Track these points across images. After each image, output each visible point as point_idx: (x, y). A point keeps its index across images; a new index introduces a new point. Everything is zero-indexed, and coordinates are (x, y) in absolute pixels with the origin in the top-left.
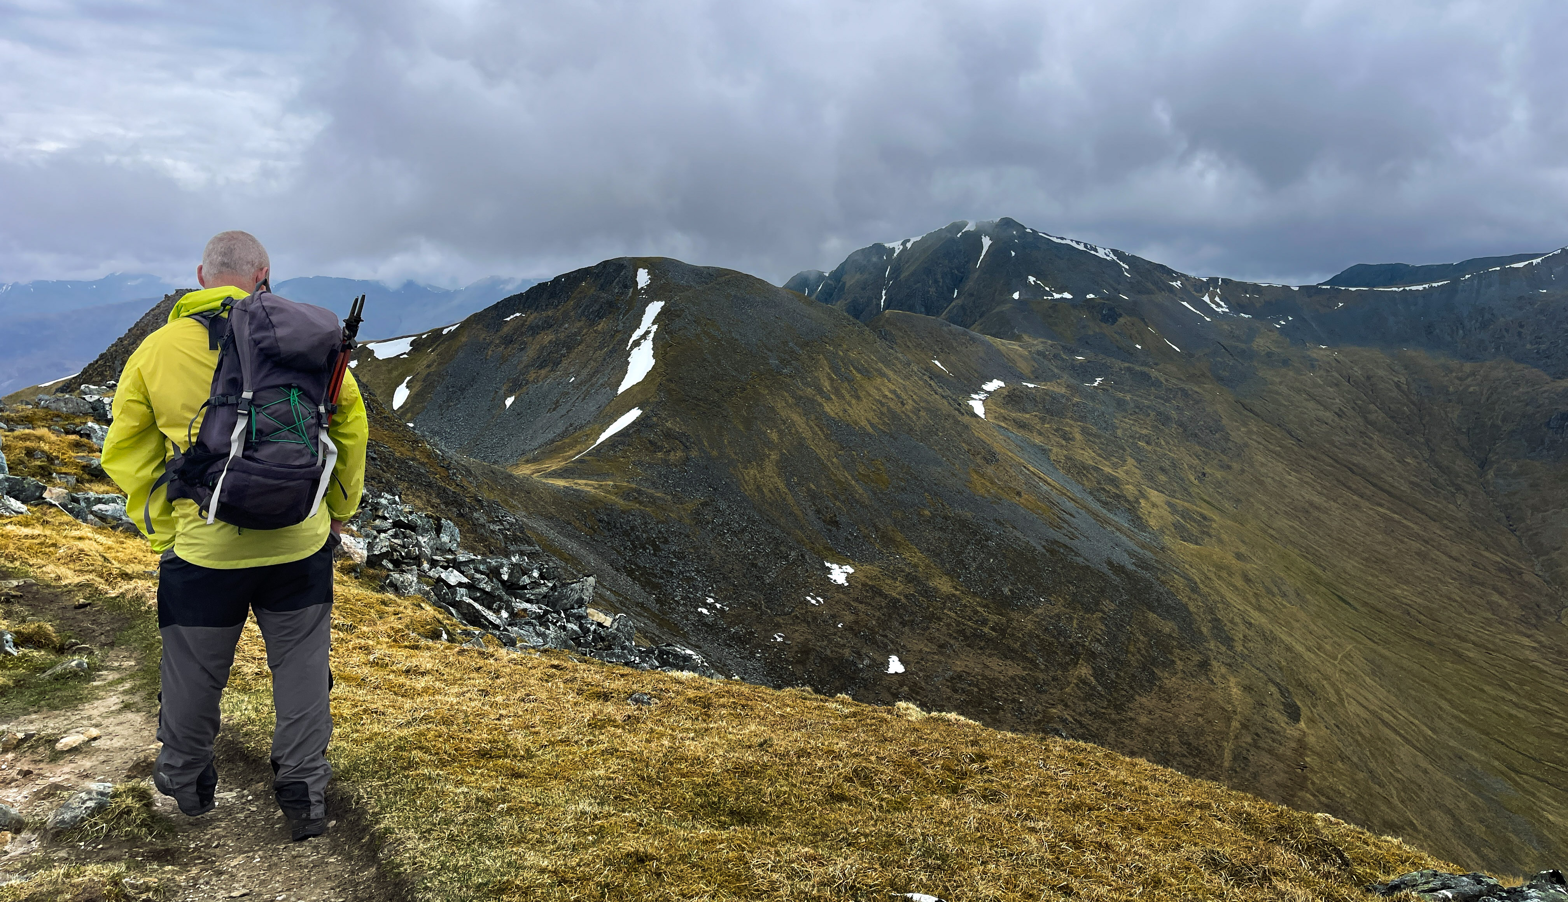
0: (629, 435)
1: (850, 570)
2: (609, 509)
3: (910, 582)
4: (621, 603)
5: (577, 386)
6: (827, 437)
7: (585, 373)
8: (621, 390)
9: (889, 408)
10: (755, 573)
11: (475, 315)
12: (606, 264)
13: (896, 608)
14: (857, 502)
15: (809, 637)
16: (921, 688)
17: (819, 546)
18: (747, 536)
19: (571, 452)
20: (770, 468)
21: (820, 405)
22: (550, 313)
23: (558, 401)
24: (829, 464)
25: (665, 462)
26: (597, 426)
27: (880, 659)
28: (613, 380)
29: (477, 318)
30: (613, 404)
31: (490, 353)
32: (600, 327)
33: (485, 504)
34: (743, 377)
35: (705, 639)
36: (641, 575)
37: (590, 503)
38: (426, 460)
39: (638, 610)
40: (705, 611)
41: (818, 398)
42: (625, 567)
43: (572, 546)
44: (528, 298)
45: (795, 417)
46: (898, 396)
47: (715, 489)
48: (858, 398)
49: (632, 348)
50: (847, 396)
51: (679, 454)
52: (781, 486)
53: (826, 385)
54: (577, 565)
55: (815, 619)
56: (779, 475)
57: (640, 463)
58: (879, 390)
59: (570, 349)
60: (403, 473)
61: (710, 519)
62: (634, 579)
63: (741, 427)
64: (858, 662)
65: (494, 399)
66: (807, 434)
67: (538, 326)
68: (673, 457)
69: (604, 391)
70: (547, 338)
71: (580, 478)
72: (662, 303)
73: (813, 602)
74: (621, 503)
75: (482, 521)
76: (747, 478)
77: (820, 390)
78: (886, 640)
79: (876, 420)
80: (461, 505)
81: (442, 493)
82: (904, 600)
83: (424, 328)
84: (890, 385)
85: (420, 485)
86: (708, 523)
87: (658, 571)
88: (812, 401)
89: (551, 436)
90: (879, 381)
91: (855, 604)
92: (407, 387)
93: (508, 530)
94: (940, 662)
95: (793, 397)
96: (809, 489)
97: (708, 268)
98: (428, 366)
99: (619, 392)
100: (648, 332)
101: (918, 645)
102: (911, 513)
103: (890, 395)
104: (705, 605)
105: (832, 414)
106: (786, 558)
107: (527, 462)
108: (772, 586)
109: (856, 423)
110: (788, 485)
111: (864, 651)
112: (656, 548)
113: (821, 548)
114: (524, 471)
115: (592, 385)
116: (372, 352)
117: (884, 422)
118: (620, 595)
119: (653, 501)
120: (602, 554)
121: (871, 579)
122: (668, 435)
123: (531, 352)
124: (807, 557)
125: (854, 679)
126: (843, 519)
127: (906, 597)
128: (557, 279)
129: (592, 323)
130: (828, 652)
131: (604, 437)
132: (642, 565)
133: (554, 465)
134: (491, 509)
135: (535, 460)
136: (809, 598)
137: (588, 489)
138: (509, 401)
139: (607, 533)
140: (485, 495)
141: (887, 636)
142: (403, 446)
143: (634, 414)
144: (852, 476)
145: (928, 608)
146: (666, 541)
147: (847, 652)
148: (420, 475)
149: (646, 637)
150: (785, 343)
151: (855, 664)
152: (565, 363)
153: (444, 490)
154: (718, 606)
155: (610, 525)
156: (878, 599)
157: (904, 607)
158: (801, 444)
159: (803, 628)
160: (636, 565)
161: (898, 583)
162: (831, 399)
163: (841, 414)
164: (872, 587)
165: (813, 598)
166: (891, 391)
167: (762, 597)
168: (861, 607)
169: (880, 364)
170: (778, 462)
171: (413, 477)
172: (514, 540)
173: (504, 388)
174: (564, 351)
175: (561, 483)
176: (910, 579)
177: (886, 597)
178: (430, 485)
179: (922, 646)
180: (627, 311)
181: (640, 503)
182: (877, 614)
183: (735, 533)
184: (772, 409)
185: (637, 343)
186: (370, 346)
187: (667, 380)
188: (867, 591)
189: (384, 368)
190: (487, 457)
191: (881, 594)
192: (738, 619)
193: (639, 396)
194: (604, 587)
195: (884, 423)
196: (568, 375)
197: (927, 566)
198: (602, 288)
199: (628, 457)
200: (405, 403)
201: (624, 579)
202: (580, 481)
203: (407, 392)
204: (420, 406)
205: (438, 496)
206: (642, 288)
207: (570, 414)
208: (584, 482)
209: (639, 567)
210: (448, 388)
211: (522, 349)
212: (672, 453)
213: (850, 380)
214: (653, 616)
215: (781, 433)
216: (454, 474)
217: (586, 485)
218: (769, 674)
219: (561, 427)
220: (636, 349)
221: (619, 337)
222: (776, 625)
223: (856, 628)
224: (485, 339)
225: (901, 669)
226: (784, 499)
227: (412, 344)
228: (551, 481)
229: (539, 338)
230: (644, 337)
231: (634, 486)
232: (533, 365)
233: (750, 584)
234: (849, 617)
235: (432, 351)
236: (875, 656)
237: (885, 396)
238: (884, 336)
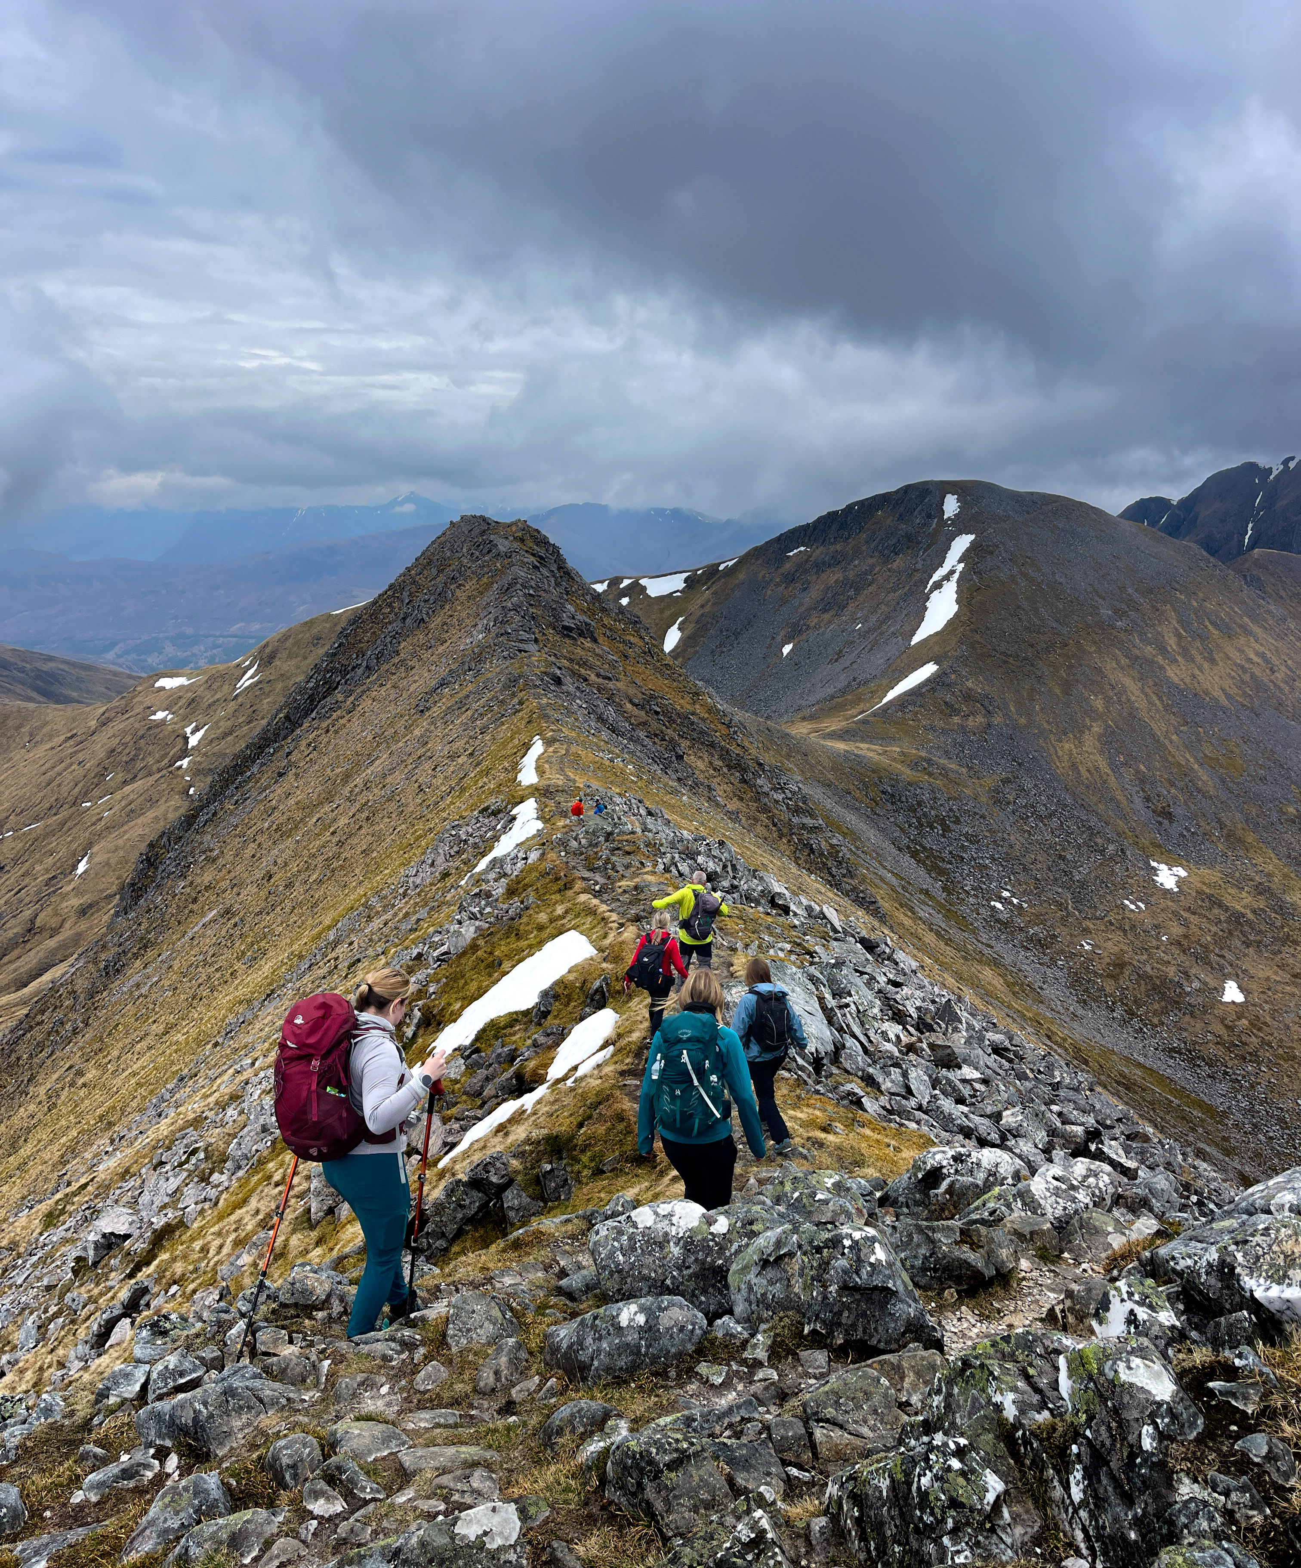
0: (921, 695)
1: (1183, 873)
2: (895, 781)
3: (1260, 894)
4: (903, 887)
5: (863, 635)
6: (1167, 708)
7: (873, 619)
8: (916, 640)
9: (1253, 676)
10: (1063, 866)
11: (756, 549)
12: (907, 489)
13: (1240, 924)
14: (1199, 791)
15: (1125, 948)
16: (1265, 1024)
17: (1144, 841)
18: (1055, 822)
19: (854, 711)
20: (1090, 742)
21: (1162, 668)
22: (838, 547)
23: (841, 651)
24: (1167, 743)
25: (963, 729)
26: (884, 682)
27: (1212, 983)
28: (907, 628)
29: (757, 553)
30: (904, 656)
31: (769, 592)
32: (895, 565)
33: (767, 768)
34: (1065, 630)
35: (998, 938)
36: (927, 857)
37: (874, 771)
38: (706, 716)
39: (923, 897)
40: (999, 905)
41: (1160, 659)
42: (908, 847)
43: (851, 819)
44: (814, 530)
45: (1127, 681)
46: (1267, 661)
47: (1019, 764)
48: (1213, 661)
49: (931, 591)
50: (1198, 659)
51: (980, 719)
52: (1103, 764)
53: (1172, 643)
54: (855, 840)
55: (1133, 927)
56: (1101, 752)
57: (933, 728)
58: (1242, 651)
59: (858, 590)
60: (685, 730)
61: (1011, 798)
62: (918, 862)
63: (1058, 691)
64: (1185, 983)
65: (770, 646)
66: (1141, 703)
67: (824, 563)
68: (971, 723)
69: (895, 641)
70: (833, 576)
71: (863, 740)
72: (972, 537)
73: (1133, 907)
74: (907, 773)
75: (766, 789)
76: (1060, 753)
77: (1162, 649)
78: (1222, 961)
79: (1234, 691)
80: (744, 770)
81: (725, 754)
82: (1250, 916)
83: (700, 563)
84: (1257, 646)
85: (703, 743)
86: (1009, 803)
87: (946, 855)
88: (1152, 663)
89: (830, 690)
90: (1242, 640)
91: (1185, 914)
92: (679, 629)
93: (790, 799)
94: (1293, 995)
95: (1127, 657)
96: (1138, 772)
97: (1032, 494)
98: (702, 606)
99: (912, 643)
100: (952, 572)
101: (1263, 970)
102: (1270, 810)
103: (1256, 659)
104: (1000, 899)
105: (1176, 680)
106: (1102, 852)
107: (804, 719)
108: (1083, 884)
109: (1207, 693)
110: (1112, 765)
111: (1193, 971)
112: (946, 829)
113: (1147, 843)
114: (800, 730)
115: (881, 634)
116: (644, 588)
117: (1245, 693)
118: (902, 879)
119: (945, 773)
120: (882, 830)
121: (1209, 886)
122: (968, 697)
123: (814, 593)
124: (1128, 853)
125: (1177, 1002)
126: (1178, 811)
127: (1254, 912)
128: (850, 507)
129: (887, 560)
130: (1148, 969)
131: (891, 695)
132: (928, 846)
133: (834, 724)
134: (774, 773)
135: (812, 718)
136: (1127, 902)
137: (871, 754)
138: (787, 649)
139: (889, 806)
140: (768, 759)
141: (1223, 957)
142: (683, 698)
143: (929, 670)
144: (1196, 758)
145: (1282, 927)
146: (957, 821)
147: (1171, 971)
148: (702, 732)
149: (931, 930)
150: (1123, 589)
151: (1181, 986)
152: (851, 607)
153: (727, 752)
154: (1015, 901)
155: (893, 798)
156: (1216, 911)
157: (1250, 923)
158: (1133, 715)
159: (1117, 936)
160: (921, 845)
161: (1244, 894)
162: (1177, 661)
163: (1188, 680)
164: (1210, 897)
165: (1131, 902)
166: (1257, 654)
167: (1069, 896)
168: (1192, 918)
169: (1246, 619)
170: (1100, 736)
171: (695, 735)
172: (796, 811)
173: (782, 633)
174: (852, 593)
175: (841, 746)
176: (1261, 890)
177: (1227, 909)
178: (712, 745)
179: (1270, 973)
180: (930, 546)
181: (930, 774)
182: (1214, 929)
183: (1040, 818)
184: (1099, 671)
185: (938, 585)
186: (643, 582)
187: (972, 631)
188: (1203, 901)
189: (656, 607)
190: (760, 711)
191: (1220, 905)
192: (1039, 919)
193: (936, 649)
194: (885, 868)
195: (1245, 695)
196: (854, 621)
197: (1286, 876)
198: (901, 518)
199: (919, 720)
200: (676, 647)
201: (907, 861)
202: (862, 745)
203: (678, 634)
204: (692, 650)
205: (721, 758)
206: (949, 519)
207: (855, 666)
208: (867, 746)
209: (925, 848)
210: (721, 631)
211: (806, 589)
212: (971, 718)
213: (1204, 638)
214: (939, 907)
215: (1107, 700)
216: (735, 732)
217: (868, 749)
218: (1072, 986)
219: (843, 681)
220: (936, 592)
221: (917, 576)
222: (1084, 930)
223: (1185, 942)
224: (764, 577)
225: (1240, 998)
226: (1105, 782)
227: (686, 581)
228: (829, 743)
229: (824, 576)
230: (947, 577)
231: (923, 754)
232: (815, 609)
233: (1056, 879)
234: (1177, 930)
235: (707, 589)
236: (1208, 980)
237: (1249, 660)
238: (1253, 582)
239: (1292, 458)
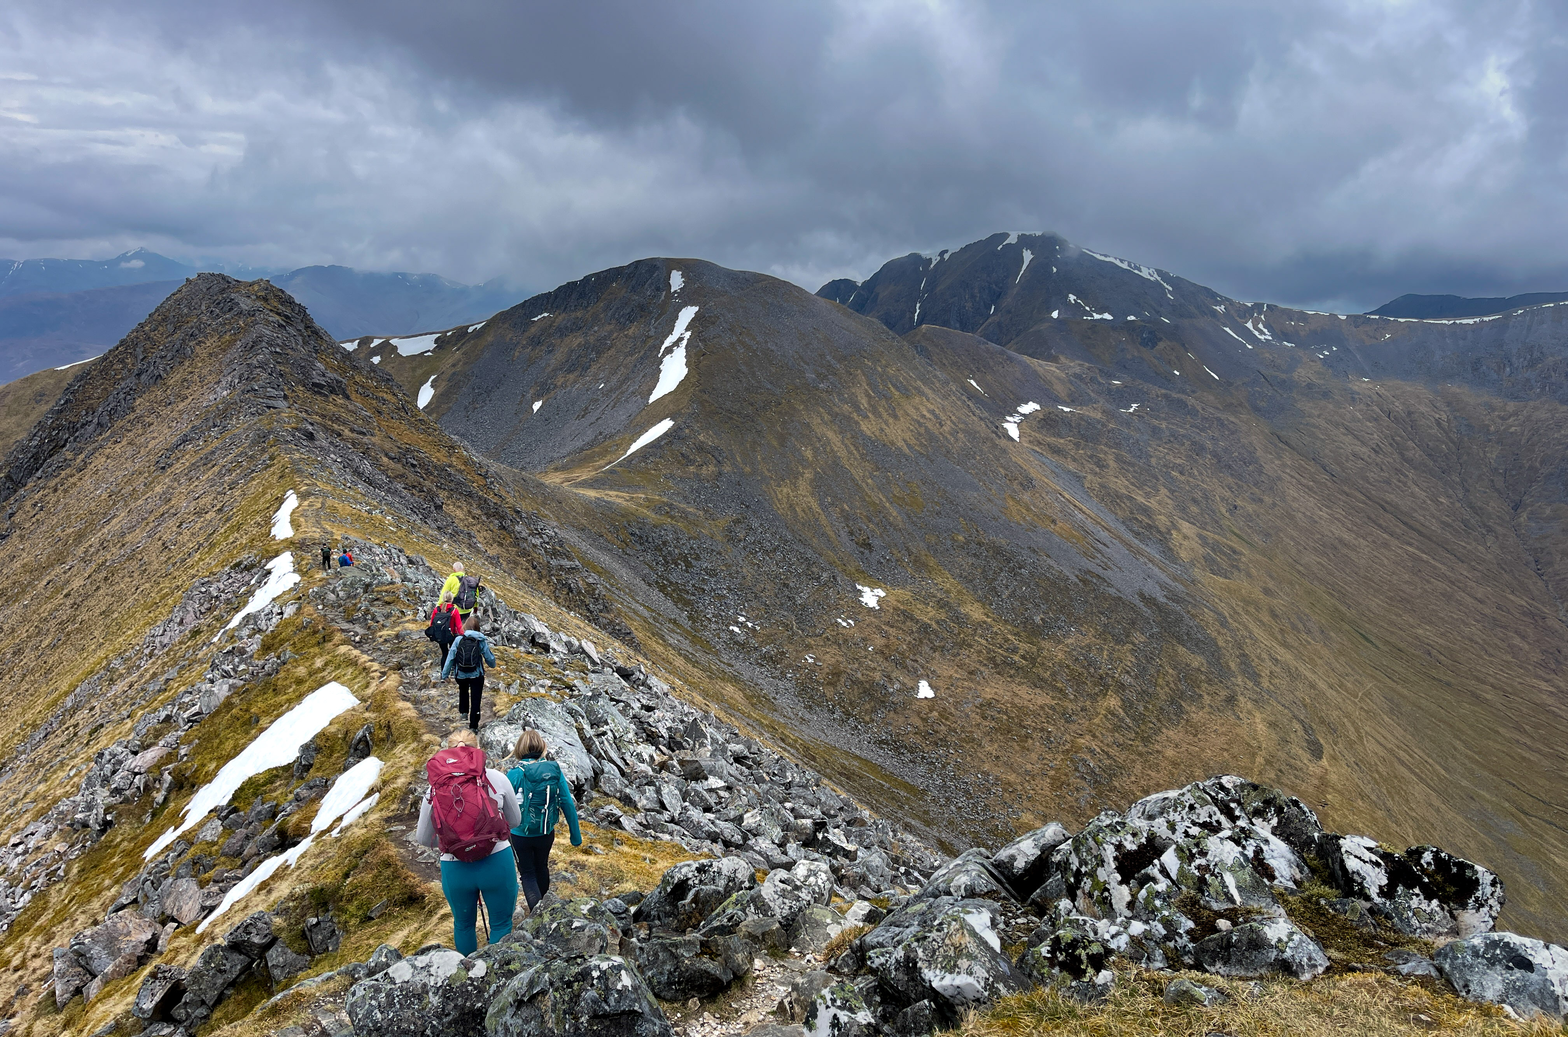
0: (661, 447)
1: (882, 594)
2: (642, 523)
3: (941, 607)
4: (654, 618)
5: (607, 393)
6: (861, 455)
7: (614, 380)
8: (653, 398)
9: (926, 427)
10: (787, 593)
11: (502, 313)
12: (638, 263)
13: (927, 633)
14: (891, 524)
15: (840, 659)
16: (951, 714)
17: (851, 568)
18: (779, 556)
19: (602, 462)
20: (804, 487)
21: (857, 423)
22: (579, 314)
23: (587, 408)
24: (864, 485)
25: (697, 475)
26: (627, 436)
27: (910, 683)
28: (645, 388)
29: (503, 317)
30: (644, 413)
31: (517, 354)
32: (631, 331)
33: (524, 515)
34: (778, 391)
35: (737, 658)
36: (674, 590)
37: (623, 516)
38: (463, 467)
39: (671, 626)
40: (736, 629)
41: (855, 415)
42: (657, 583)
43: (605, 559)
44: (556, 297)
45: (830, 434)
46: (937, 417)
47: (747, 507)
48: (896, 417)
49: (664, 356)
50: (885, 415)
51: (711, 468)
52: (815, 506)
53: (864, 403)
54: (609, 578)
55: (846, 641)
56: (812, 494)
57: (672, 476)
58: (917, 409)
59: (599, 353)
60: (442, 481)
61: (741, 536)
62: (666, 595)
63: (775, 443)
64: (889, 686)
65: (521, 402)
66: (842, 453)
67: (566, 328)
68: (704, 471)
69: (634, 399)
70: (576, 340)
71: (611, 489)
72: (695, 309)
73: (844, 624)
74: (652, 517)
75: (524, 535)
76: (780, 496)
77: (856, 407)
78: (916, 665)
79: (913, 441)
80: (503, 518)
81: (483, 503)
82: (935, 626)
83: (450, 326)
84: (929, 405)
85: (461, 494)
86: (740, 541)
87: (689, 588)
88: (849, 418)
89: (579, 444)
90: (917, 400)
91: (886, 628)
92: (432, 386)
93: (548, 543)
94: (970, 689)
95: (829, 414)
96: (843, 510)
97: (744, 272)
98: (454, 365)
99: (650, 401)
100: (680, 339)
101: (947, 670)
102: (945, 538)
103: (928, 415)
104: (737, 623)
105: (868, 433)
106: (818, 579)
107: (556, 469)
108: (804, 607)
109: (893, 443)
110: (821, 505)
111: (894, 675)
112: (688, 565)
113: (853, 570)
114: (554, 479)
115: (622, 393)
116: (395, 348)
117: (921, 443)
118: (653, 611)
119: (685, 516)
120: (633, 568)
121: (903, 603)
122: (701, 448)
123: (559, 355)
124: (838, 579)
125: (883, 702)
126: (876, 542)
127: (937, 622)
128: (587, 279)
129: (623, 327)
130: (859, 675)
131: (635, 447)
132: (674, 581)
133: (584, 474)
134: (531, 520)
135: (563, 468)
136: (839, 620)
137: (619, 501)
138: (537, 406)
139: (639, 547)
140: (524, 506)
141: (917, 661)
142: (439, 451)
143: (666, 425)
144: (887, 498)
145: (959, 634)
146: (698, 558)
147: (877, 676)
148: (459, 483)
149: (680, 655)
150: (822, 356)
151: (885, 688)
152: (594, 368)
153: (485, 501)
154: (750, 625)
155: (641, 540)
156: (909, 623)
157: (935, 632)
158: (836, 463)
159: (834, 649)
160: (668, 580)
161: (930, 609)
162: (868, 417)
163: (877, 433)
164: (903, 612)
165: (844, 620)
166: (929, 411)
167: (794, 618)
168: (891, 631)
169: (919, 383)
170: (812, 481)
171: (452, 485)
172: (554, 554)
173: (532, 391)
174: (593, 355)
175: (592, 494)
176: (942, 604)
177: (917, 621)
178: (470, 495)
179: (952, 672)
180: (660, 315)
181: (672, 517)
182: (908, 639)
183: (766, 552)
184: (808, 425)
185: (669, 350)
186: (394, 342)
187: (700, 391)
188: (899, 616)
189: (408, 366)
190: (514, 463)
191: (912, 619)
192: (770, 639)
193: (671, 407)
194: (637, 602)
195: (921, 445)
196: (597, 381)
197: (959, 592)
198: (633, 290)
199: (660, 470)
200: (430, 403)
201: (656, 595)
202: (611, 493)
203: (432, 392)
204: (446, 406)
205: (479, 506)
206: (675, 292)
207: (600, 421)
208: (615, 493)
209: (671, 583)
210: (473, 389)
211: (550, 352)
212: (704, 467)
213: (888, 398)
214: (686, 634)
215: (815, 451)
216: (492, 483)
217: (617, 496)
218: (800, 695)
219: (589, 435)
220: (668, 357)
221: (651, 342)
222: (807, 646)
223: (886, 651)
224: (511, 339)
225: (930, 694)
226: (817, 520)
227: (436, 341)
228: (581, 491)
229: (567, 340)
230: (677, 343)
231: (665, 500)
232: (561, 369)
233: (782, 604)
234: (880, 641)
235: (458, 350)
236: (906, 681)
237: (923, 416)
238: (923, 352)
239: (946, 251)
